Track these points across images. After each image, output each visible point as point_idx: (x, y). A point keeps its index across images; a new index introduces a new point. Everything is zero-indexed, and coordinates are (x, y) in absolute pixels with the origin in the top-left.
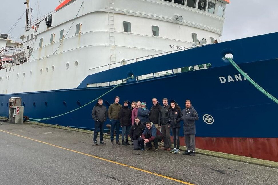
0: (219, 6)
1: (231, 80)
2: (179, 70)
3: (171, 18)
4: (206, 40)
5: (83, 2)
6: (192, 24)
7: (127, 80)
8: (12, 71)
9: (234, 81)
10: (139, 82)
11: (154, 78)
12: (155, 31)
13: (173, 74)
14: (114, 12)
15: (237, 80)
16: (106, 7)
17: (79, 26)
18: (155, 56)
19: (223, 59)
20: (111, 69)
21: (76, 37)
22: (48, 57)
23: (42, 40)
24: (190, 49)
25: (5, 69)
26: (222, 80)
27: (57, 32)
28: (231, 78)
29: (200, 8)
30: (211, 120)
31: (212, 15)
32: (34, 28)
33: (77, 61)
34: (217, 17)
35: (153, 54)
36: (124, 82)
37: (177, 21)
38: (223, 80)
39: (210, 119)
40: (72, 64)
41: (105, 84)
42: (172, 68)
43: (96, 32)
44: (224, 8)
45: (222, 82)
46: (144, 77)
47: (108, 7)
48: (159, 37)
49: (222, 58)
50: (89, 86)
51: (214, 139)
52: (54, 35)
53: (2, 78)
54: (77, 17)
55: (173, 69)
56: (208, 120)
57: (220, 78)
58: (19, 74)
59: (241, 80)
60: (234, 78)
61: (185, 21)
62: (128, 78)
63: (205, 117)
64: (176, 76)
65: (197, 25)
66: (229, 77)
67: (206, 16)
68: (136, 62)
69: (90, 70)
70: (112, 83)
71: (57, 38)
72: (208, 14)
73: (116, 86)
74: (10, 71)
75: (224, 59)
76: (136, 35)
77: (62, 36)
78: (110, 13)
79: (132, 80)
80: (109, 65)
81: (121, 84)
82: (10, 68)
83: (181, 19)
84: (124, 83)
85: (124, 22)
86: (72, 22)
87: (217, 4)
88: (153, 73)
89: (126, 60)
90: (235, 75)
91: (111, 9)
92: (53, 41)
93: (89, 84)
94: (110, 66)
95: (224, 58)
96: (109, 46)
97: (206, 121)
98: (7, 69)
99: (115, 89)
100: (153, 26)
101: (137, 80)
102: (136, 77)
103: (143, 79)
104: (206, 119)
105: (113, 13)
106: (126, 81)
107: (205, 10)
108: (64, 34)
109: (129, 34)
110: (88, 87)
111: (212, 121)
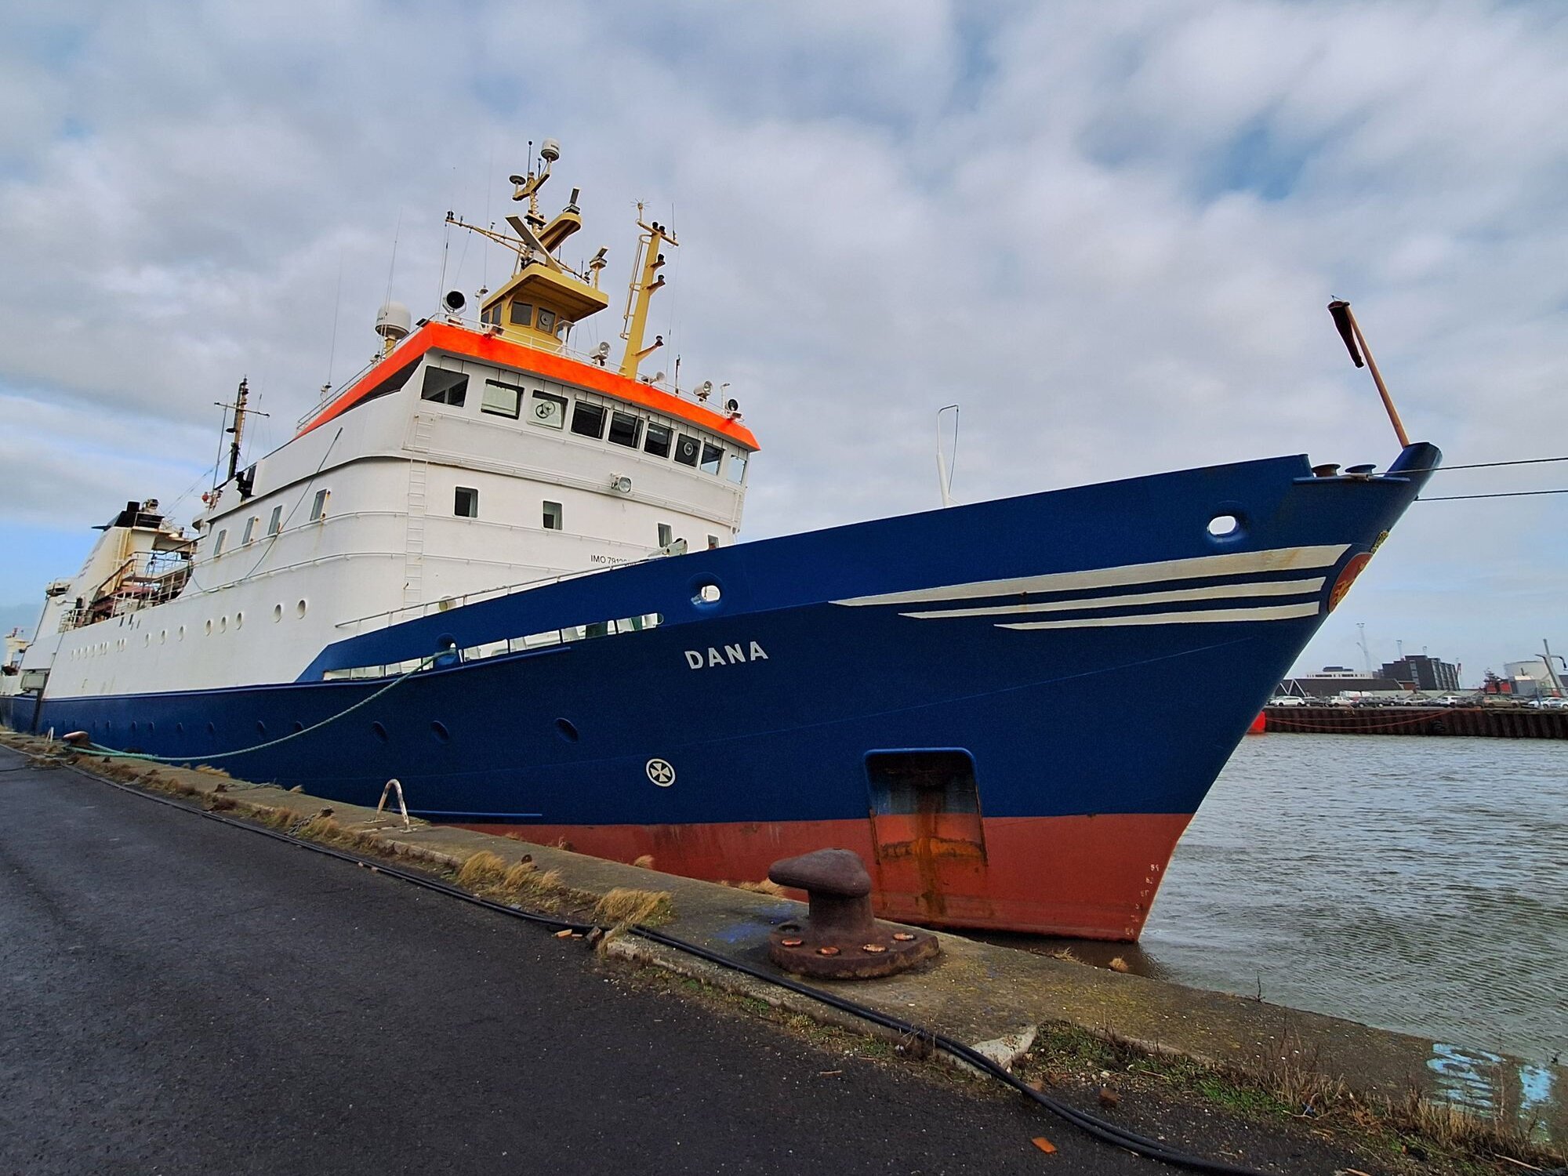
0: (732, 456)
1: (716, 661)
2: (581, 631)
3: (602, 482)
4: (685, 542)
5: (341, 429)
6: (660, 500)
7: (435, 660)
8: (135, 625)
9: (723, 663)
10: (469, 666)
11: (510, 654)
12: (551, 517)
13: (562, 644)
14: (427, 461)
15: (733, 661)
16: (404, 443)
17: (321, 495)
18: (514, 591)
19: (696, 602)
20: (393, 625)
21: (312, 528)
22: (231, 585)
23: (223, 533)
24: (608, 570)
25: (120, 617)
26: (693, 659)
27: (263, 513)
28: (717, 655)
29: (680, 458)
30: (669, 775)
31: (714, 479)
32: (209, 501)
33: (305, 600)
34: (728, 485)
35: (511, 585)
36: (426, 664)
37: (616, 491)
38: (696, 662)
39: (666, 771)
40: (289, 607)
41: (374, 672)
42: (558, 626)
43: (368, 515)
44: (746, 462)
45: (693, 666)
46: (487, 651)
47: (410, 446)
48: (562, 531)
49: (692, 599)
50: (328, 677)
51: (675, 829)
52: (257, 520)
53: (123, 641)
54: (321, 470)
55: (562, 630)
56: (659, 775)
57: (688, 654)
58: (150, 635)
59: (743, 660)
60: (725, 656)
61: (637, 489)
62: (437, 654)
63: (651, 766)
64: (569, 648)
65: (673, 503)
66: (712, 651)
67: (698, 479)
68: (462, 605)
69: (337, 626)
70: (391, 670)
71: (260, 532)
72: (702, 475)
73: (399, 679)
74: (130, 626)
75: (697, 600)
76: (491, 525)
77: (275, 528)
78: (414, 461)
79: (450, 661)
80: (388, 613)
81: (415, 673)
82: (132, 616)
83: (627, 484)
84: (426, 668)
85: (457, 488)
86: (306, 485)
87: (728, 452)
88: (506, 641)
89: (453, 597)
90: (726, 647)
91: (420, 450)
92: (252, 540)
93: (328, 671)
94: (391, 618)
95: (696, 598)
96: (405, 556)
97: (654, 779)
98: (123, 619)
99: (394, 686)
100: (544, 502)
101: (462, 661)
102: (460, 651)
103: (482, 657)
104: (655, 773)
105: (425, 462)
106: (432, 662)
107: (694, 465)
108: (281, 521)
109: (470, 523)
110: (325, 679)
111: (669, 779)
